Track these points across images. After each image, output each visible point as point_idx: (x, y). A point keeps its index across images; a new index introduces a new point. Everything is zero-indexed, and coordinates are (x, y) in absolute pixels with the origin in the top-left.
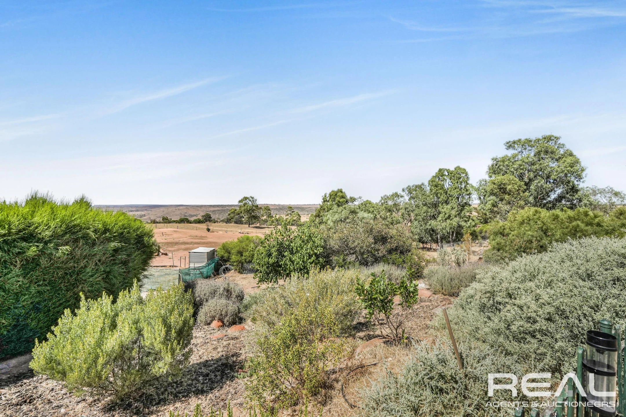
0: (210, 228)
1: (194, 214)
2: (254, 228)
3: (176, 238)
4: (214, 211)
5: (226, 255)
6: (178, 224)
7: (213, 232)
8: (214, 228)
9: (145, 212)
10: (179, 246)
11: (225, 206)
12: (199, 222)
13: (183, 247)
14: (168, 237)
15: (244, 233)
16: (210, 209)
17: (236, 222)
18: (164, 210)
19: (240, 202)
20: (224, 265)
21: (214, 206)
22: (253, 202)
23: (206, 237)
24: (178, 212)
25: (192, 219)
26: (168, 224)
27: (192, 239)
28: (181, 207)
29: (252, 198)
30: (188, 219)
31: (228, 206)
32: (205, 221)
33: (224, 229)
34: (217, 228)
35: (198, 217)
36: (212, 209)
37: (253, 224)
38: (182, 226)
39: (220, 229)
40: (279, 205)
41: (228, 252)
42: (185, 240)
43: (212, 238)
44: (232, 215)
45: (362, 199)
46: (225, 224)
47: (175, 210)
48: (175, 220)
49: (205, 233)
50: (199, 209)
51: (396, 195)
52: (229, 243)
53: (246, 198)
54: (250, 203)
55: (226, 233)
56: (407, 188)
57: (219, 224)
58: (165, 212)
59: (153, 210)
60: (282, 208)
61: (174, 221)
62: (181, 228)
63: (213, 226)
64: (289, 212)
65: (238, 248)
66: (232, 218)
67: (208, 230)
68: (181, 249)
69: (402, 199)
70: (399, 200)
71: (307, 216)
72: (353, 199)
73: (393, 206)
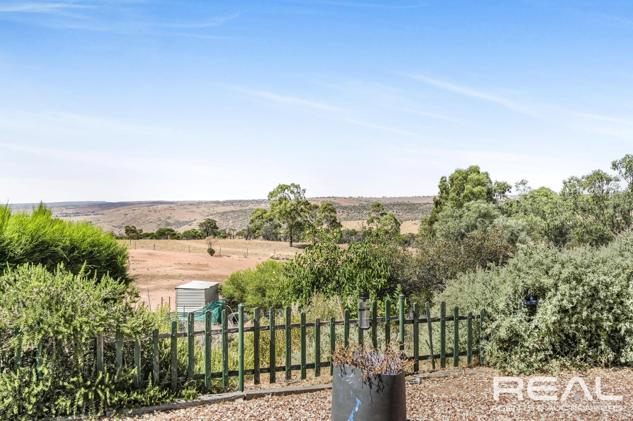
0: (215, 248)
1: (185, 220)
2: (299, 248)
3: (152, 267)
4: (224, 213)
5: (237, 294)
6: (154, 241)
7: (220, 256)
8: (222, 249)
9: (92, 216)
10: (159, 281)
11: (248, 201)
12: (193, 236)
13: (165, 283)
14: (138, 266)
15: (281, 257)
16: (215, 209)
17: (267, 237)
18: (127, 212)
19: (271, 194)
20: (234, 311)
21: (224, 203)
22: (297, 195)
23: (207, 265)
24: (154, 217)
25: (181, 230)
26: (137, 241)
27: (182, 269)
28: (160, 206)
29: (297, 187)
30: (173, 231)
31: (252, 202)
32: (205, 234)
33: (241, 250)
34: (228, 249)
35: (192, 227)
36: (221, 209)
37: (299, 239)
38: (162, 245)
39: (233, 250)
40: (359, 199)
41: (241, 290)
42: (169, 271)
43: (218, 268)
44: (258, 222)
45: (528, 185)
46: (244, 240)
47: (147, 213)
48: (149, 232)
49: (205, 259)
50: (194, 209)
51: (599, 177)
52: (242, 273)
53: (283, 188)
54: (292, 197)
55: (245, 259)
56: (624, 160)
57: (232, 241)
58: (128, 217)
59: (105, 212)
60: (367, 205)
61: (147, 236)
62: (161, 248)
63: (219, 245)
64: (373, 215)
65: (257, 282)
66: (257, 229)
67: (212, 252)
68: (161, 288)
69: (612, 185)
70: (605, 187)
71: (414, 222)
72: (504, 188)
73: (590, 200)
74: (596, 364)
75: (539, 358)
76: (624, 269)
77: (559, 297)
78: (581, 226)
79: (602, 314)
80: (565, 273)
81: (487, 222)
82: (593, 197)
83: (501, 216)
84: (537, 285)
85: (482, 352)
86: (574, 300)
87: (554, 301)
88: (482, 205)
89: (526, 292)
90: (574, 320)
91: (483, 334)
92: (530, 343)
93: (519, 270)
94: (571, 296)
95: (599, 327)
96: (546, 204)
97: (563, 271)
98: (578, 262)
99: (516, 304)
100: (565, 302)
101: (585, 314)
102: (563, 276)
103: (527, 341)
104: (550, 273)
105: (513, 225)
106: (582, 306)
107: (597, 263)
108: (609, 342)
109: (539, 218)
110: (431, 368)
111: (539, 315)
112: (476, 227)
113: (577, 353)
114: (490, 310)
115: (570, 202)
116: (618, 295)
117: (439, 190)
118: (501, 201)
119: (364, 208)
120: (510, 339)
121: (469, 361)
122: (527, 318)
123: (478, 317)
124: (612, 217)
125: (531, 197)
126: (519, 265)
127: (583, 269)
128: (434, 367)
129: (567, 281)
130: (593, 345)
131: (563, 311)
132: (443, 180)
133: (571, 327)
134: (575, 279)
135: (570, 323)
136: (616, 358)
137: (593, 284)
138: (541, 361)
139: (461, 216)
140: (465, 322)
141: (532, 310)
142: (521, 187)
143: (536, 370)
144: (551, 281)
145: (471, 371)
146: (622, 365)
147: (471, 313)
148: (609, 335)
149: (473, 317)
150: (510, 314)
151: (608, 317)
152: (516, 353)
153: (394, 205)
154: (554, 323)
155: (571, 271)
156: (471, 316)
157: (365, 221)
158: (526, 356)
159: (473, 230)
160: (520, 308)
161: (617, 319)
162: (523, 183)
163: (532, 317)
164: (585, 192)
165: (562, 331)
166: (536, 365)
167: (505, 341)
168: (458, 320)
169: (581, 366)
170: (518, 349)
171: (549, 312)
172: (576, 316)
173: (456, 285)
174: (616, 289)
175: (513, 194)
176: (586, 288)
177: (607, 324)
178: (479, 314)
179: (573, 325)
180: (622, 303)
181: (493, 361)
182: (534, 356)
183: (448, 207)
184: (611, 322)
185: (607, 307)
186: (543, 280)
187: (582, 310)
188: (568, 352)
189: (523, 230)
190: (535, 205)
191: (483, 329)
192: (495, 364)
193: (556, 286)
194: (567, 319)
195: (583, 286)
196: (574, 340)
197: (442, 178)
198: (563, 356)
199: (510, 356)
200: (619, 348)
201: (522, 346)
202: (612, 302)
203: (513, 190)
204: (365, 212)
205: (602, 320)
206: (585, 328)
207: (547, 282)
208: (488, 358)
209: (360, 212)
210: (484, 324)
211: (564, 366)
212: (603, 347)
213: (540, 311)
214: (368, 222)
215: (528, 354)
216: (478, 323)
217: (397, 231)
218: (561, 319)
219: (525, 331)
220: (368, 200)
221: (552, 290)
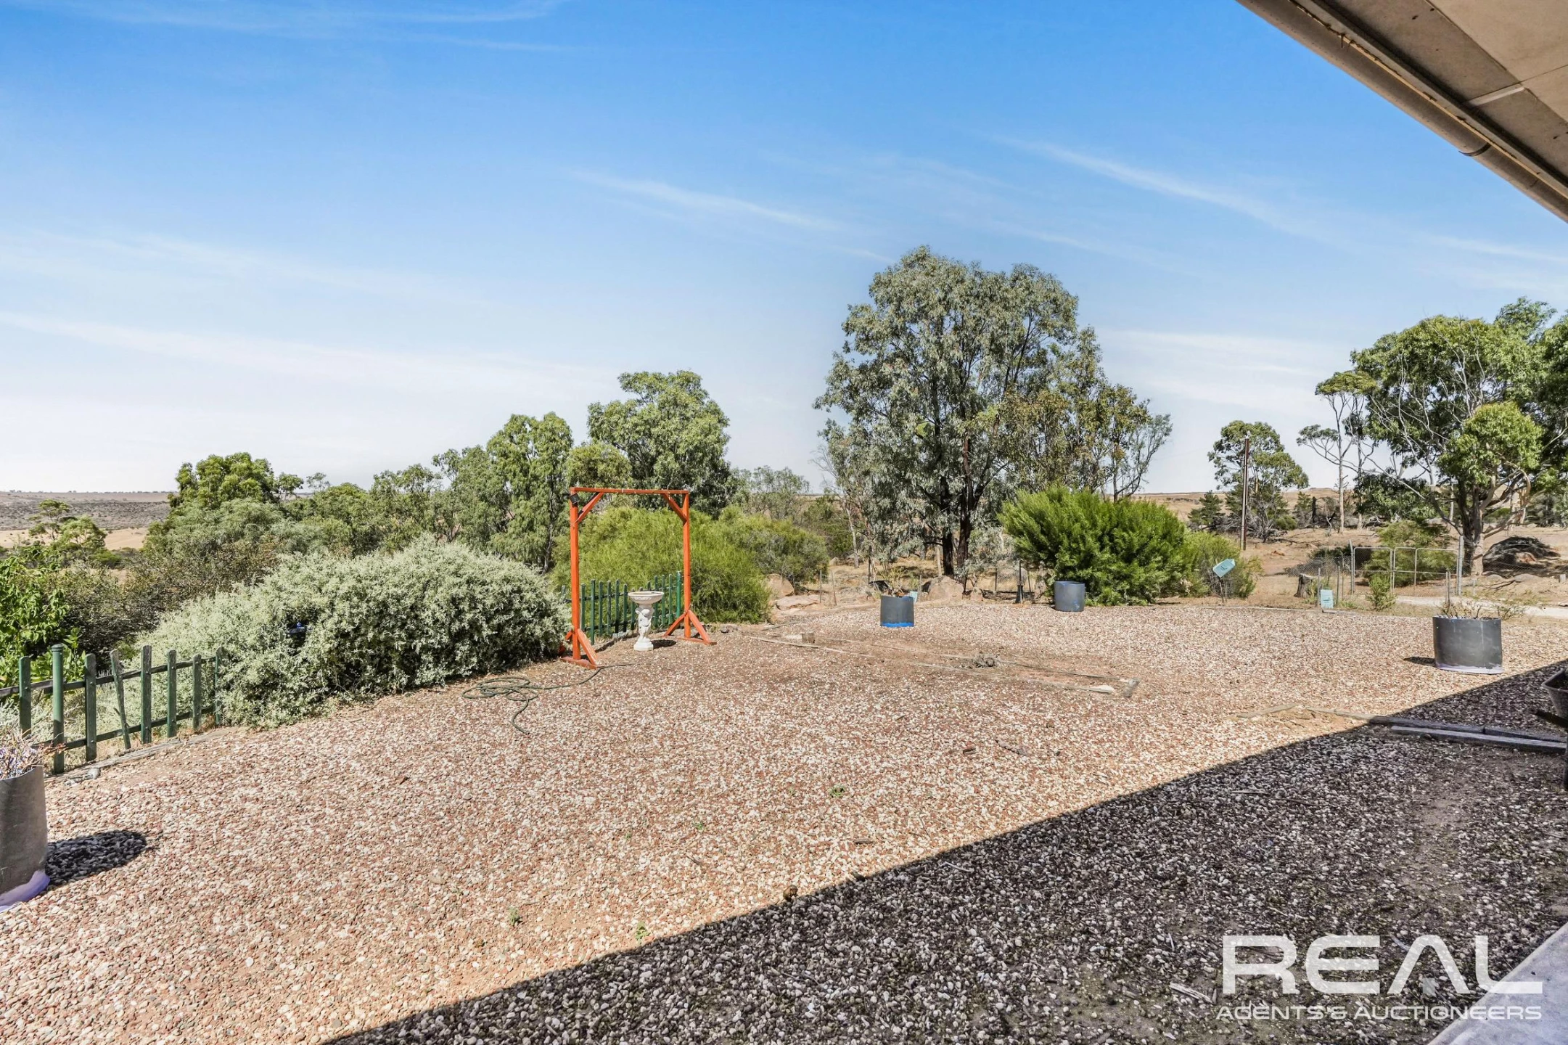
45: (324, 480)
51: (418, 473)
56: (446, 455)
60: (33, 504)
64: (45, 520)
69: (433, 483)
70: (425, 486)
71: (136, 530)
72: (292, 484)
73: (408, 500)
74: (386, 692)
75: (308, 700)
76: (419, 578)
77: (336, 618)
78: (396, 530)
79: (393, 633)
80: (344, 588)
81: (261, 528)
82: (411, 497)
83: (283, 520)
84: (305, 606)
85: (218, 709)
86: (356, 621)
87: (330, 624)
88: (254, 505)
89: (289, 618)
90: (357, 644)
91: (220, 682)
92: (294, 683)
93: (280, 589)
94: (351, 615)
95: (390, 648)
96: (351, 504)
97: (341, 587)
98: (362, 574)
99: (275, 635)
100: (344, 624)
101: (370, 635)
102: (341, 592)
103: (291, 681)
104: (324, 590)
105: (302, 532)
106: (367, 626)
107: (387, 573)
108: (403, 663)
109: (341, 522)
110: (123, 750)
111: (307, 646)
112: (242, 535)
113: (363, 683)
114: (231, 648)
115: (382, 503)
116: (412, 608)
117: (178, 484)
118: (287, 500)
119: (26, 509)
120: (265, 681)
121: (197, 723)
122: (291, 650)
123: (213, 659)
124: (433, 519)
125: (332, 494)
126: (279, 584)
127: (368, 582)
128: (128, 745)
129: (347, 597)
130: (382, 669)
131: (342, 635)
132: (186, 468)
133: (353, 654)
134: (357, 594)
135: (352, 648)
136: (410, 681)
137: (380, 598)
138: (311, 703)
139: (217, 521)
140: (189, 670)
141: (299, 639)
142: (316, 483)
143: (304, 715)
144: (326, 600)
145: (199, 738)
146: (417, 688)
147: (200, 656)
148: (403, 656)
149: (204, 661)
150: (264, 649)
151: (400, 635)
152: (274, 699)
153: (93, 505)
154: (330, 651)
155: (351, 585)
156: (200, 660)
157: (27, 531)
158: (289, 701)
159: (237, 539)
160: (281, 639)
161: (411, 636)
162: (319, 477)
163: (299, 649)
164: (402, 490)
165: (342, 660)
166: (303, 710)
167: (258, 686)
168: (175, 669)
169: (367, 698)
170: (276, 693)
171: (322, 639)
172: (359, 639)
173: (178, 619)
174: (409, 602)
175: (305, 491)
176: (371, 604)
177: (399, 645)
178: (214, 654)
179: (356, 651)
180: (416, 617)
181: (238, 717)
182: (301, 699)
183: (193, 508)
184: (403, 640)
185: (399, 624)
186: (313, 600)
187: (367, 631)
188: (351, 685)
189: (315, 537)
190: (338, 505)
191: (220, 676)
192: (239, 722)
193: (332, 605)
194: (348, 644)
195: (368, 601)
196: (359, 668)
197: (185, 466)
198: (343, 691)
199: (264, 704)
200: (414, 668)
201: (284, 688)
202: (404, 617)
203: (305, 485)
204: (27, 516)
205: (392, 639)
206: (371, 652)
207: (319, 601)
208: (228, 715)
209: (16, 515)
210: (222, 668)
211: (344, 702)
212: (395, 672)
213: (310, 639)
214: (33, 533)
215: (292, 697)
216: (213, 668)
217: (99, 545)
218: (339, 645)
219: (289, 668)
220: (33, 497)
221: (327, 610)
